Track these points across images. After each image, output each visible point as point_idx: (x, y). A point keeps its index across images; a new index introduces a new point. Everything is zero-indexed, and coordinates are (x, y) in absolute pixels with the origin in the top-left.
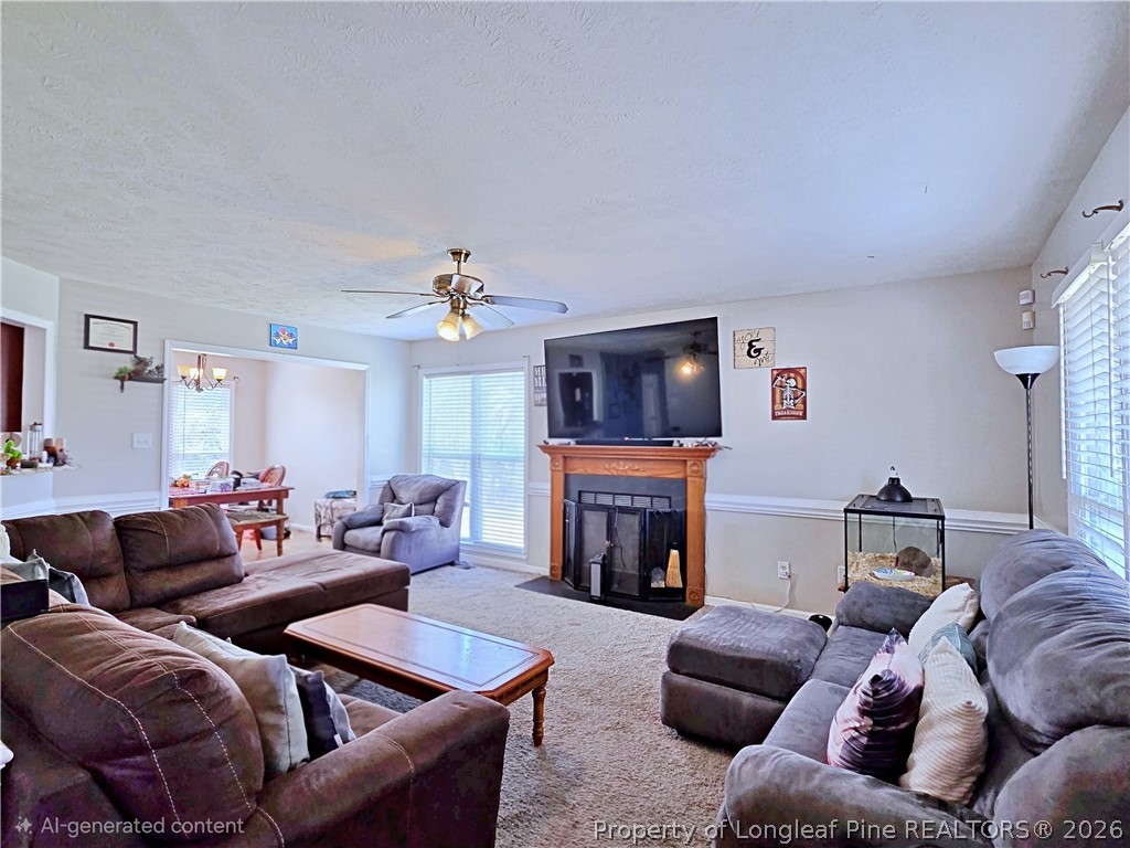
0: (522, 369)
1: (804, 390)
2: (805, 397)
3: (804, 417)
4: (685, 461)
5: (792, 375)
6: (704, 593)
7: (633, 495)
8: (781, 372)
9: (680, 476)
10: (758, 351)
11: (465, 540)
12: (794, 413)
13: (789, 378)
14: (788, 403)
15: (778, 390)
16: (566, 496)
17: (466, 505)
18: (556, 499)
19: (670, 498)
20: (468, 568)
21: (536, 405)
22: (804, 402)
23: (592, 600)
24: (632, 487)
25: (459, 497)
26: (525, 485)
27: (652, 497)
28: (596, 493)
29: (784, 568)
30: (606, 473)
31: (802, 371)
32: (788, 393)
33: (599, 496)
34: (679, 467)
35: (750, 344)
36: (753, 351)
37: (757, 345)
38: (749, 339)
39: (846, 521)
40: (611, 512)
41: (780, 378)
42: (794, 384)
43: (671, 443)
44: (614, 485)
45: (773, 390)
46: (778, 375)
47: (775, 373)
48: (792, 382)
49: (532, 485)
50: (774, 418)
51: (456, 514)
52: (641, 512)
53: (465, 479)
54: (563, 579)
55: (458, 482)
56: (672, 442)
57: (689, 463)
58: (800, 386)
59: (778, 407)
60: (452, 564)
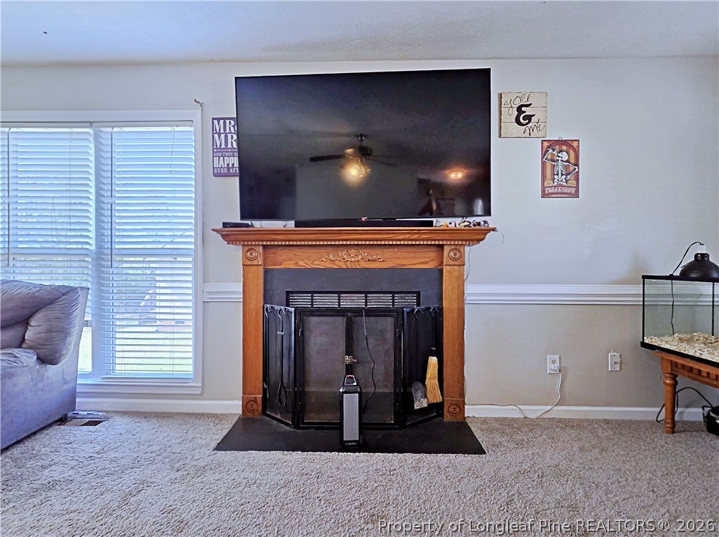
0: (190, 122)
1: (577, 165)
2: (578, 172)
3: (576, 195)
4: (442, 246)
5: (564, 148)
6: (464, 404)
7: (366, 293)
8: (553, 144)
9: (431, 265)
10: (529, 118)
11: (85, 376)
12: (566, 190)
13: (561, 151)
14: (560, 178)
15: (549, 164)
16: (267, 298)
17: (86, 324)
18: (252, 306)
19: (418, 294)
20: (95, 423)
21: (215, 175)
22: (577, 179)
23: (344, 447)
24: (366, 282)
25: (77, 312)
26: (196, 288)
27: (393, 293)
28: (312, 293)
29: (554, 362)
30: (329, 265)
31: (575, 144)
32: (560, 168)
33: (317, 297)
34: (432, 254)
35: (519, 109)
36: (523, 117)
37: (528, 111)
38: (518, 103)
39: (644, 305)
40: (350, 316)
41: (551, 151)
42: (565, 158)
43: (430, 224)
44: (340, 282)
45: (544, 164)
46: (549, 147)
47: (546, 144)
48: (565, 156)
49: (211, 287)
50: (544, 195)
51: (71, 340)
52: (396, 313)
53: (84, 284)
54: (264, 413)
55: (71, 290)
56: (432, 222)
57: (446, 249)
58: (572, 160)
59: (548, 183)
60: (62, 420)
